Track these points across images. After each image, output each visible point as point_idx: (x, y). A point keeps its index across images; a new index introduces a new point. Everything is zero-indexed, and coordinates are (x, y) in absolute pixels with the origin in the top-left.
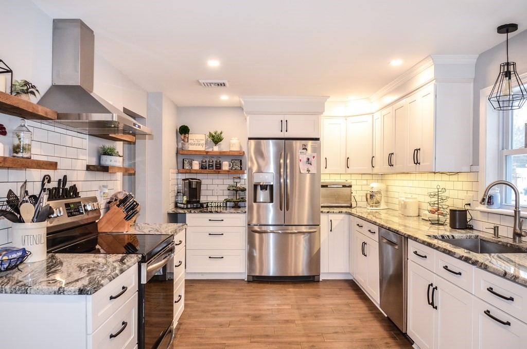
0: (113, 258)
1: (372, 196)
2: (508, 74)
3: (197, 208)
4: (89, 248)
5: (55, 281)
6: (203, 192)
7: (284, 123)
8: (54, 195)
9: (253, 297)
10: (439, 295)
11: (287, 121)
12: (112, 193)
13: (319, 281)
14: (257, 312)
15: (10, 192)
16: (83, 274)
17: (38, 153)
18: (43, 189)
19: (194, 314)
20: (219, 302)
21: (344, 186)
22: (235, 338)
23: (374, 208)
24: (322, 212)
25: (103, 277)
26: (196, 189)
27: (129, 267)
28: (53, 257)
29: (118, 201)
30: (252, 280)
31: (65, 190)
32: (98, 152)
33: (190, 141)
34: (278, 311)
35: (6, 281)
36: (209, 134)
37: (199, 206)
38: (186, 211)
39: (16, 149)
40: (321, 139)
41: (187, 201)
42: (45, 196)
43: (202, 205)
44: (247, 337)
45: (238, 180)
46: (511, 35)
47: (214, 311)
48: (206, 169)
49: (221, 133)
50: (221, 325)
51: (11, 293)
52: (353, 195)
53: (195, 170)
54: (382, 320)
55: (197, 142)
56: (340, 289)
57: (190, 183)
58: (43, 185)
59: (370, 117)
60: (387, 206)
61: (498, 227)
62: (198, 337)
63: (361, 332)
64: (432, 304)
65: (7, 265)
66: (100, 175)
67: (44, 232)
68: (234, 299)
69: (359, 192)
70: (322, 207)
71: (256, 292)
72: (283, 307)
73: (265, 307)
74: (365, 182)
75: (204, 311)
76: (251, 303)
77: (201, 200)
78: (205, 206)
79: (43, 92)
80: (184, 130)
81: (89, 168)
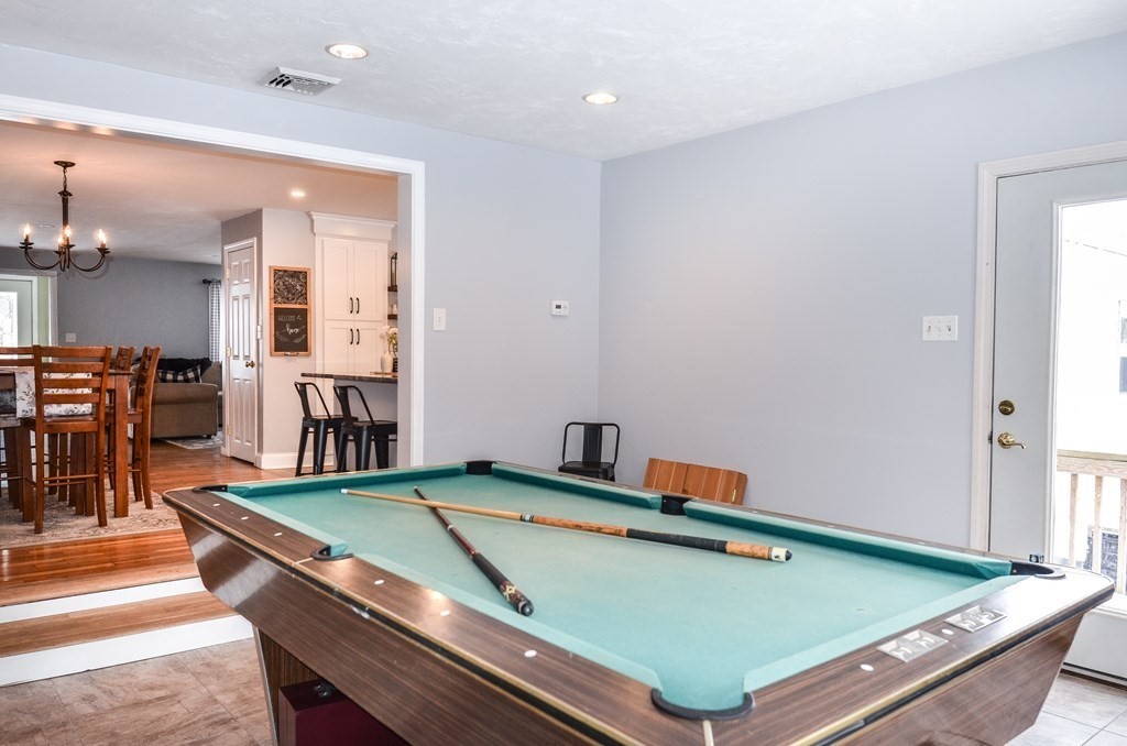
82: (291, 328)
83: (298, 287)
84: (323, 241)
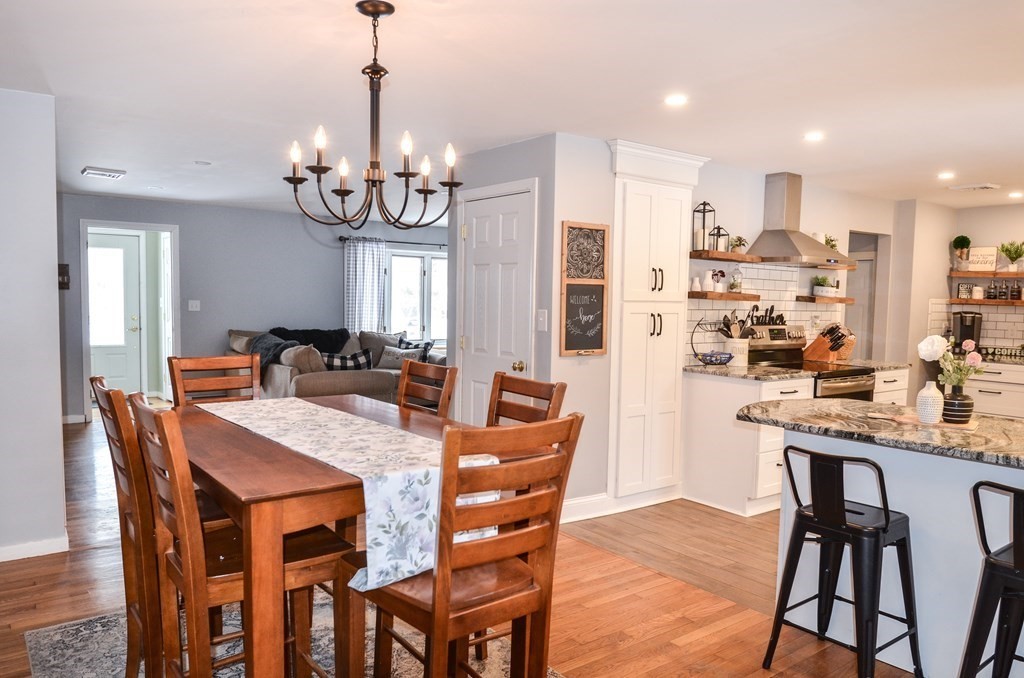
6: (989, 333)
15: (726, 315)
26: (972, 327)
31: (772, 319)
32: (811, 282)
33: (971, 258)
35: (718, 369)
36: (1001, 246)
39: (732, 286)
42: (749, 322)
48: (995, 298)
49: (1022, 244)
53: (977, 300)
55: (984, 259)
57: (962, 319)
58: (751, 313)
67: (747, 346)
77: (982, 344)
79: (751, 244)
80: (961, 243)
81: (798, 299)
82: (585, 314)
83: (595, 254)
84: (625, 185)
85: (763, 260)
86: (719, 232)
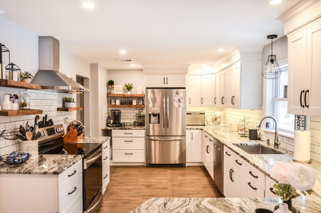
0: (70, 157)
1: (216, 120)
2: (272, 61)
3: (118, 126)
4: (58, 151)
5: (43, 168)
6: (122, 117)
7: (166, 79)
8: (41, 125)
9: (148, 175)
10: (234, 175)
11: (167, 78)
12: (71, 121)
13: (185, 167)
14: (149, 184)
15: (21, 126)
16: (56, 165)
17: (32, 105)
18: (36, 124)
19: (115, 184)
20: (129, 178)
21: (201, 114)
22: (135, 196)
23: (217, 126)
24: (187, 129)
25: (64, 167)
26: (118, 116)
27: (77, 161)
28: (41, 157)
29: (74, 126)
30: (148, 166)
31: (46, 122)
32: (63, 100)
33: (114, 89)
34: (160, 183)
35: (21, 168)
36: (125, 85)
37: (120, 125)
38: (112, 128)
39: (23, 105)
40: (187, 88)
41: (113, 122)
42: (37, 127)
43: (121, 125)
44: (142, 196)
45: (142, 111)
46: (274, 40)
47: (126, 183)
48: (124, 104)
49: (132, 84)
50: (129, 190)
51: (23, 174)
52: (206, 118)
53: (118, 105)
54: (215, 187)
55: (118, 90)
56: (196, 171)
57: (115, 113)
58: (36, 121)
59: (214, 75)
60: (225, 124)
61: (269, 140)
62: (116, 196)
63: (202, 194)
64: (231, 179)
65: (21, 161)
66: (64, 113)
67: (37, 144)
68: (137, 176)
69: (209, 117)
70: (187, 125)
71: (150, 173)
72: (163, 181)
73: (154, 181)
74: (213, 111)
75: (120, 183)
76: (146, 179)
77: (121, 121)
78: (123, 125)
79: (33, 77)
80: (111, 83)
81: (58, 109)
85: (43, 88)
86: (12, 67)
